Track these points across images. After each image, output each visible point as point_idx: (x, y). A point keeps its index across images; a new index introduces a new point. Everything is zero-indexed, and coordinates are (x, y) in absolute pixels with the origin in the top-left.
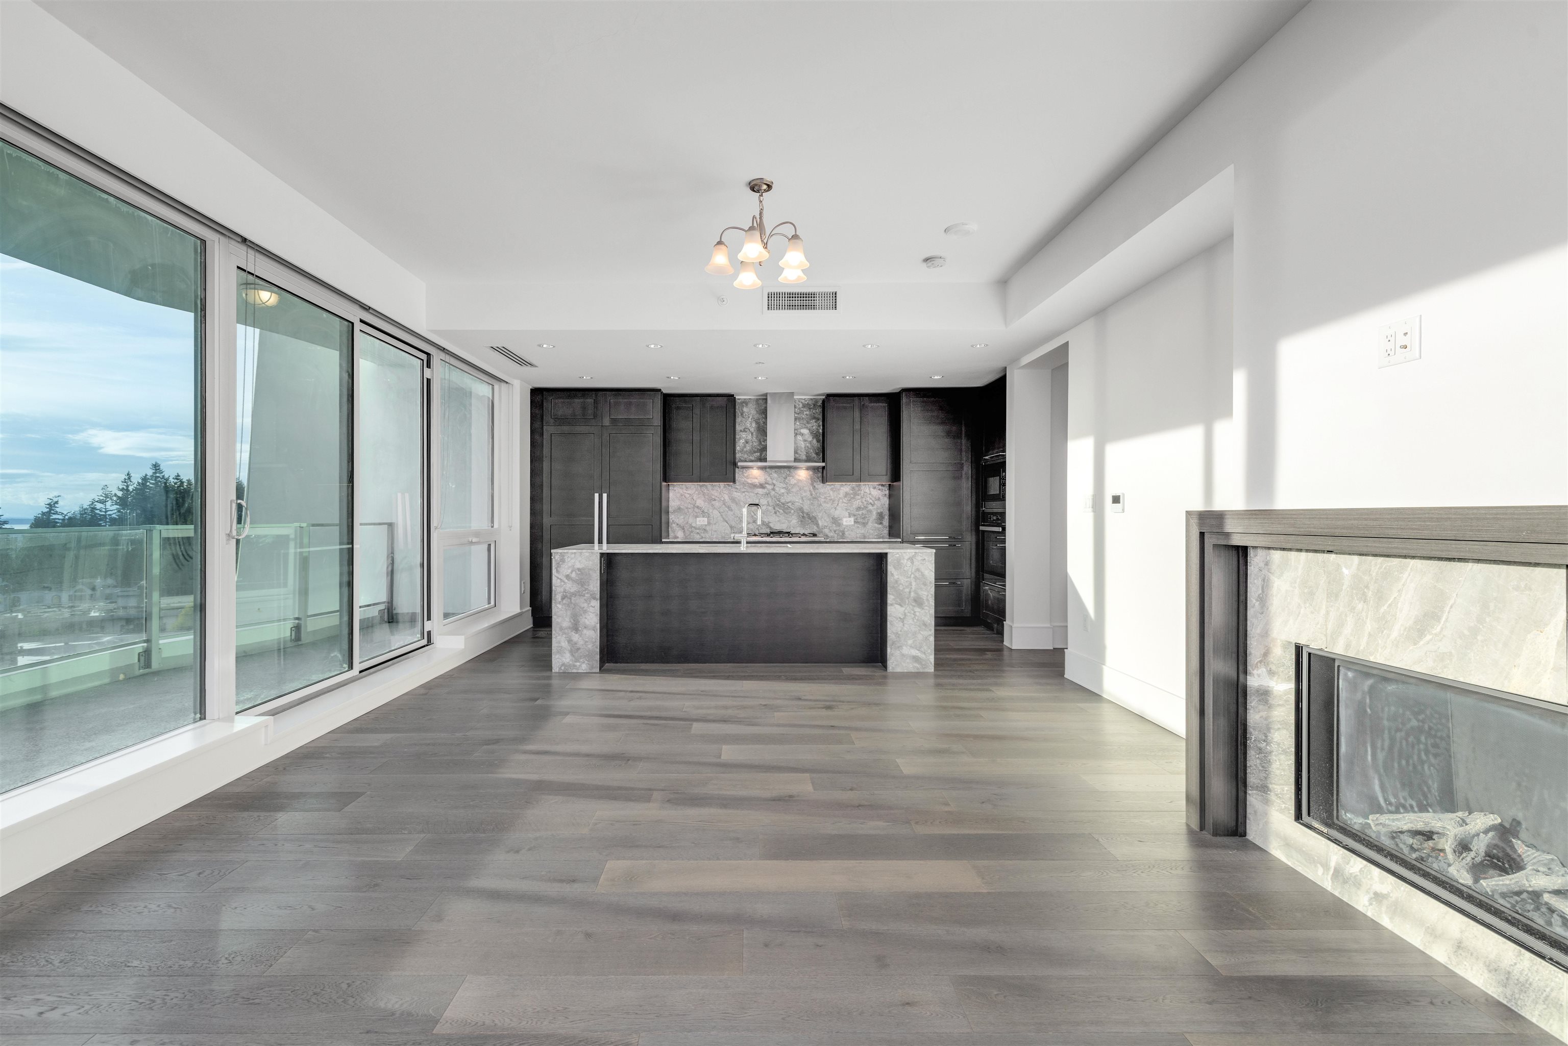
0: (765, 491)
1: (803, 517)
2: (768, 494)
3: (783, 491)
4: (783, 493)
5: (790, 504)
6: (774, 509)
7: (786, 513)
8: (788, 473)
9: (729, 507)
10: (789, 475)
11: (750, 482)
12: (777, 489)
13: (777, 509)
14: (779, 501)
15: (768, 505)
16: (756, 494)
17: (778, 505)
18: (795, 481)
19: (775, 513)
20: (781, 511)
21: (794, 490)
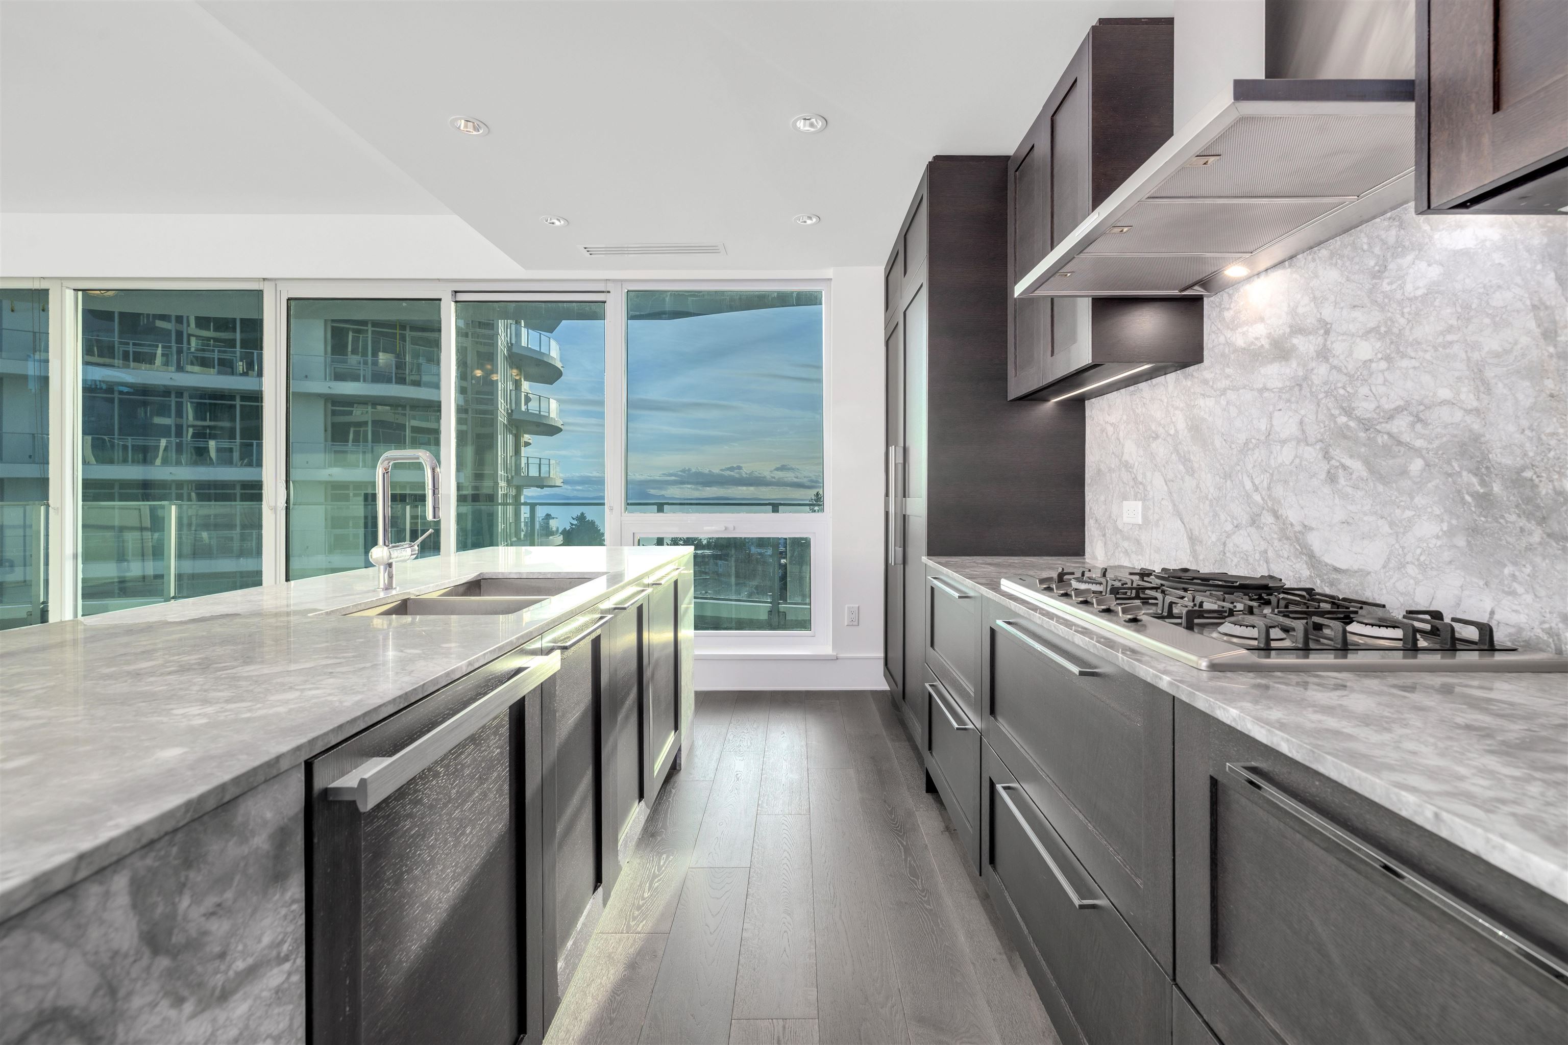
0: (1292, 368)
1: (1485, 501)
2: (1299, 383)
3: (1365, 350)
4: (1367, 363)
5: (1400, 425)
6: (1327, 456)
7: (1383, 479)
8: (1391, 236)
9: (1185, 460)
10: (1398, 249)
11: (1240, 342)
12: (1339, 347)
13: (1340, 455)
14: (1348, 412)
15: (1303, 439)
16: (1261, 391)
17: (1342, 434)
18: (1434, 272)
19: (1332, 478)
20: (1357, 466)
21: (1427, 330)
